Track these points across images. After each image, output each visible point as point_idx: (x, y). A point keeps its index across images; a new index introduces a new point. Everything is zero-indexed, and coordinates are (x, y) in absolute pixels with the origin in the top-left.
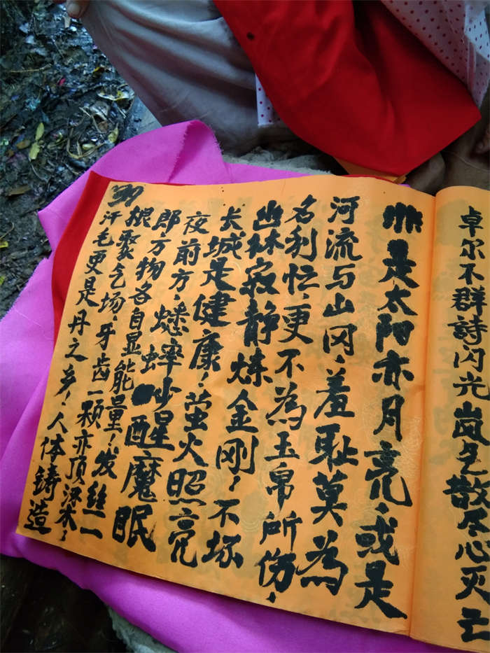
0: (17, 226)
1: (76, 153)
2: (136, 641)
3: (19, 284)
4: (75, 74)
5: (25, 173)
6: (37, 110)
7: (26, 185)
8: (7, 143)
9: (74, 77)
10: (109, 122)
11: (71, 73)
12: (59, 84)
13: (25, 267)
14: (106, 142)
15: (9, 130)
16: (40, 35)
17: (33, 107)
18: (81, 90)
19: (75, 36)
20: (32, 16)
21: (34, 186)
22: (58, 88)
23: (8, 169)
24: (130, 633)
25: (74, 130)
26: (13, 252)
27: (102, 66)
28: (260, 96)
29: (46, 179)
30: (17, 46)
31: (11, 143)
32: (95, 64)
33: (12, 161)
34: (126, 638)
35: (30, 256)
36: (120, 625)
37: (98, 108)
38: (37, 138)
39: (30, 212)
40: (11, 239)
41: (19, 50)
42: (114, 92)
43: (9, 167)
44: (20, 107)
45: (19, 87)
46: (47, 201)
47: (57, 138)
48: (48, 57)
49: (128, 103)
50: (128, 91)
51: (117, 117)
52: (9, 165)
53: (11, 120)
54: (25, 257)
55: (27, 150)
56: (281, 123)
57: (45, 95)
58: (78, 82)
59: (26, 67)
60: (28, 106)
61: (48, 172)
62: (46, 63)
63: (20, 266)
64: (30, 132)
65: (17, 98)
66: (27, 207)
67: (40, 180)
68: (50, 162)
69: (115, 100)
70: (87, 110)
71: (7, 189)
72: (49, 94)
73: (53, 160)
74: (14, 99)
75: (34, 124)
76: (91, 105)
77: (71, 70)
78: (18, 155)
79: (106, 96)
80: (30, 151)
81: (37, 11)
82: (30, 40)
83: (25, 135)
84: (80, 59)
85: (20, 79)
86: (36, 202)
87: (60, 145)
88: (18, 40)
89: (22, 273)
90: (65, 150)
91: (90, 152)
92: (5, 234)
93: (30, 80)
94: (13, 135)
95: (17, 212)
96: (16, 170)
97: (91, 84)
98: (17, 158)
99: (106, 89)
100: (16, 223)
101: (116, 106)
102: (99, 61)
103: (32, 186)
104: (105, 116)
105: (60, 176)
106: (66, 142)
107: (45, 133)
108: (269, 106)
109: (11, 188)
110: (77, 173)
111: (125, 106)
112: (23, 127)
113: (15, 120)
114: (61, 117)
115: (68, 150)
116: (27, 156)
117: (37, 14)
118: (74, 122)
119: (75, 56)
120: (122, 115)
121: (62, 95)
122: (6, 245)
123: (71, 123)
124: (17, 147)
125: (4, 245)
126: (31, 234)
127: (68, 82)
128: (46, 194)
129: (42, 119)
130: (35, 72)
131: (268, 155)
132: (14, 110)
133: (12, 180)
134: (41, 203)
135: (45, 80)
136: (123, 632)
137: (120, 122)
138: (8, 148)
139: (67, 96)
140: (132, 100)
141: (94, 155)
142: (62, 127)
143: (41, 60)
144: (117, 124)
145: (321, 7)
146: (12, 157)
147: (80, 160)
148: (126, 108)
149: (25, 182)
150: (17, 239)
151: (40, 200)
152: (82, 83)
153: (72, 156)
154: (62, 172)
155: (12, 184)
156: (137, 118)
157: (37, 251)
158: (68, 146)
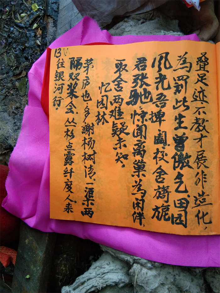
1: (18, 20)
3: (7, 92)
14: (32, 12)
25: (14, 6)
29: (5, 35)
35: (8, 77)
46: (9, 47)
47: (6, 12)
54: (6, 78)
61: (6, 31)
67: (3, 36)
68: (5, 26)
73: (7, 24)
87: (9, 16)
90: (12, 19)
91: (25, 18)
105: (12, 33)
106: (12, 13)
110: (21, 31)
118: (13, 2)
126: (5, 65)
128: (8, 44)
141: (27, 20)
142: (7, 6)
147: (21, 23)
151: (5, 47)
154: (13, 31)
157: (11, 74)
158: (13, 16)
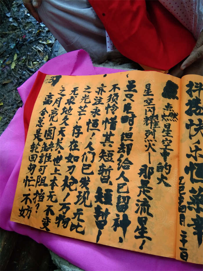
0: (7, 96)
1: (30, 65)
2: (62, 264)
3: (8, 120)
4: (29, 33)
5: (9, 74)
6: (14, 48)
7: (10, 79)
8: (2, 62)
9: (29, 34)
10: (44, 53)
11: (28, 33)
12: (23, 37)
13: (10, 113)
14: (43, 61)
15: (2, 57)
16: (14, 18)
17: (13, 47)
18: (32, 40)
19: (29, 17)
20: (11, 10)
21: (13, 80)
22: (22, 39)
23: (2, 73)
24: (59, 261)
25: (30, 56)
26: (5, 107)
27: (40, 30)
28: (108, 39)
29: (18, 77)
30: (6, 22)
31: (3, 62)
32: (38, 29)
33: (4, 69)
34: (57, 263)
35: (12, 109)
36: (55, 257)
37: (39, 47)
38: (14, 60)
39: (12, 90)
40: (4, 101)
41: (6, 24)
42: (46, 40)
43: (3, 72)
44: (7, 47)
45: (6, 39)
46: (19, 86)
47: (23, 60)
48: (18, 26)
49: (51, 45)
50: (51, 40)
51: (47, 50)
52: (3, 71)
53: (3, 53)
54: (10, 109)
55: (10, 65)
56: (117, 50)
57: (17, 42)
58: (31, 36)
59: (9, 31)
60: (10, 47)
61: (19, 74)
62: (18, 29)
63: (8, 113)
64: (11, 58)
65: (6, 43)
66: (11, 88)
67: (16, 77)
68: (19, 70)
69: (46, 44)
70: (35, 48)
71: (2, 81)
72: (19, 42)
73: (21, 69)
74: (4, 44)
75: (13, 54)
76: (37, 46)
77: (28, 32)
78: (6, 67)
79: (42, 42)
80: (11, 65)
81: (13, 8)
82: (11, 20)
83: (9, 59)
84: (31, 27)
85: (7, 36)
86: (14, 86)
87: (24, 62)
88: (5, 20)
89: (9, 115)
90: (26, 65)
91: (36, 65)
92: (2, 100)
93: (11, 36)
94: (4, 59)
95: (6, 91)
96: (5, 73)
97: (36, 37)
98: (6, 69)
99: (42, 39)
100: (6, 95)
101: (46, 46)
102: (39, 27)
103: (12, 79)
104: (42, 50)
105: (24, 75)
106: (26, 61)
107: (17, 58)
108: (111, 43)
109: (4, 81)
110: (31, 74)
111: (51, 46)
112: (8, 56)
113: (5, 53)
114: (24, 51)
115: (27, 65)
116: (10, 67)
117: (13, 9)
118: (29, 53)
119: (29, 26)
120: (49, 50)
121: (24, 42)
122: (2, 104)
123: (28, 54)
124: (6, 64)
125: (1, 104)
126: (12, 99)
127: (27, 36)
128: (18, 83)
129: (16, 52)
130: (13, 33)
131: (111, 63)
132: (5, 48)
133: (4, 77)
134: (16, 87)
135: (17, 36)
136: (56, 260)
137: (48, 53)
138: (2, 64)
139: (26, 42)
140: (53, 43)
141: (38, 67)
142: (24, 55)
143: (15, 28)
144: (47, 53)
145: (132, 3)
146: (4, 68)
147: (32, 68)
148: (51, 47)
149: (9, 78)
150: (7, 102)
151: (16, 85)
152: (32, 37)
153: (29, 67)
154: (25, 74)
155: (4, 79)
156: (56, 50)
157: (15, 106)
158: (27, 63)
